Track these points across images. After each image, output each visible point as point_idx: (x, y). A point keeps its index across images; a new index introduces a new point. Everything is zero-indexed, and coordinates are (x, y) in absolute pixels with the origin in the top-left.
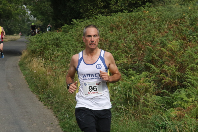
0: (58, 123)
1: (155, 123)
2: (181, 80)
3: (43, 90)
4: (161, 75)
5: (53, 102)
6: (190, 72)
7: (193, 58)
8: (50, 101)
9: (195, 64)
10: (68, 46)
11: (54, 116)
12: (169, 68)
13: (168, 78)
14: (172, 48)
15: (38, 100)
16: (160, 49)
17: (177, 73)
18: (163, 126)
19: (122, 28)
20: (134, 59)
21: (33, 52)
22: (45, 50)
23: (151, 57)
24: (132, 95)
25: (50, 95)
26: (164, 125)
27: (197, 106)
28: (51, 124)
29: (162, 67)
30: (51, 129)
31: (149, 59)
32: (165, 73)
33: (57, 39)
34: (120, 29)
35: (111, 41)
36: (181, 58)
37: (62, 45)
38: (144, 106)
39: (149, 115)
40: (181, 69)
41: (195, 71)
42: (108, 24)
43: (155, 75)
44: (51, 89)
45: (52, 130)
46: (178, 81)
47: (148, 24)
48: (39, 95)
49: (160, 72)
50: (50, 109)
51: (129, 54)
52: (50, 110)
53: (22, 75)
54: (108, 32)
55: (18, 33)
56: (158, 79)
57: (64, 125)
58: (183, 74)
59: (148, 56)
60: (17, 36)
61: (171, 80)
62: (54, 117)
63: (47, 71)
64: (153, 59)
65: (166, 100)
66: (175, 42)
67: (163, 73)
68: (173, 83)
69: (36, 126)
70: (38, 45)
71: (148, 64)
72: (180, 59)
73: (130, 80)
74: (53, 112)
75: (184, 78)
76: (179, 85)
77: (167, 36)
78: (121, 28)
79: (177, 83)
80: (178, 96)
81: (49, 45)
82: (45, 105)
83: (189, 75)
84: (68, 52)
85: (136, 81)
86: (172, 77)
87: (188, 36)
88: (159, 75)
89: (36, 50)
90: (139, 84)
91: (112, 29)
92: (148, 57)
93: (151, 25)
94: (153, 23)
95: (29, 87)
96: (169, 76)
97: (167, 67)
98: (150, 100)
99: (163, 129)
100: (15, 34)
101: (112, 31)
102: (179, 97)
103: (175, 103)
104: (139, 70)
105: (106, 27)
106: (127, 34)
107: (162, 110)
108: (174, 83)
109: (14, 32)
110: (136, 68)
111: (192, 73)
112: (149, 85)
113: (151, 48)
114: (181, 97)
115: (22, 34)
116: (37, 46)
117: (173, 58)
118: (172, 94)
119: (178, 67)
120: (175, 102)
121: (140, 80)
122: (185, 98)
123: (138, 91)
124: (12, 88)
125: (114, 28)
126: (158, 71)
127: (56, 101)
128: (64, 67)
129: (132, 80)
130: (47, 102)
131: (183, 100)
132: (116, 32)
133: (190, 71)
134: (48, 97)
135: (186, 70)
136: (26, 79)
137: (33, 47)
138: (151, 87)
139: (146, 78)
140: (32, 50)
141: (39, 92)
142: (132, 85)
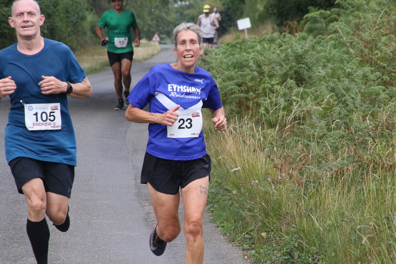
3: (264, 235)
63: (276, 167)
141: (251, 240)
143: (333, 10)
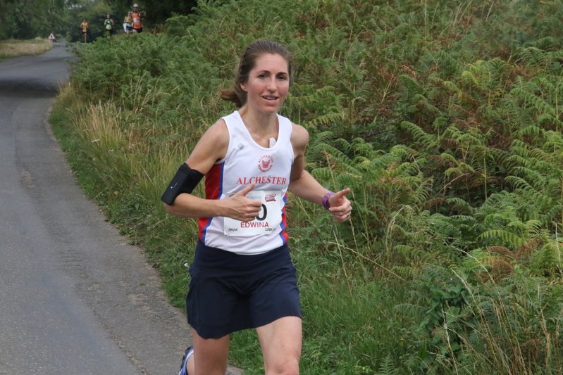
0: (159, 285)
1: (431, 289)
2: (497, 169)
3: (116, 193)
4: (444, 155)
5: (144, 226)
6: (523, 146)
7: (530, 109)
8: (135, 221)
9: (536, 126)
10: (184, 73)
11: (146, 264)
12: (465, 135)
13: (462, 163)
14: (472, 79)
15: (105, 218)
16: (439, 84)
17: (486, 150)
18: (454, 297)
19: (332, 24)
20: (366, 110)
21: (88, 88)
22: (122, 83)
23: (415, 106)
24: (365, 209)
25: (137, 206)
26: (455, 293)
27: (547, 242)
28: (142, 285)
29: (444, 134)
30: (139, 299)
31: (409, 111)
32: (453, 150)
33: (155, 53)
34: (326, 29)
35: (300, 60)
36: (498, 109)
37: (166, 68)
38: (398, 241)
39: (411, 266)
40: (498, 137)
41: (537, 145)
42: (291, 14)
43: (425, 154)
44: (139, 190)
45: (144, 301)
46: (489, 170)
47: (402, 14)
48: (107, 206)
49: (439, 146)
50: (138, 244)
51: (352, 96)
52: (136, 248)
53: (59, 150)
54: (291, 35)
55: (45, 35)
56: (434, 166)
57: (175, 289)
58: (504, 152)
59: (407, 101)
60: (43, 42)
61: (471, 169)
62: (149, 268)
63: (127, 139)
64: (421, 111)
65: (462, 225)
66: (482, 64)
67: (449, 150)
68: (474, 176)
69: (99, 291)
70: (102, 69)
71: (405, 124)
72: (494, 112)
73: (358, 168)
74: (146, 252)
75: (506, 162)
76: (491, 184)
77: (458, 49)
78: (328, 26)
79: (485, 176)
80: (496, 215)
81: (133, 68)
82: (123, 233)
83: (519, 154)
84: (186, 90)
85: (374, 172)
86: (472, 161)
87: (515, 48)
88: (437, 154)
89: (95, 82)
90: (383, 180)
91: (301, 26)
92: (407, 104)
93: (409, 17)
94: (413, 13)
95: (78, 184)
96: (465, 158)
97: (460, 132)
98: (414, 223)
99: (454, 305)
100: (38, 38)
101: (303, 32)
102: (497, 218)
103: (486, 234)
104: (379, 140)
105: (286, 23)
106: (345, 41)
107: (449, 253)
108: (480, 176)
109: (36, 32)
110: (371, 135)
111: (528, 151)
112: (411, 182)
113: (414, 80)
114: (503, 217)
115: (57, 37)
116: (98, 72)
117: (475, 107)
118: (476, 209)
119: (488, 133)
120: (485, 231)
121: (386, 168)
122: (515, 222)
123: (380, 200)
124: (33, 186)
125: (308, 24)
126: (433, 144)
127: (154, 222)
128: (175, 129)
129: (365, 170)
130: (130, 224)
131: (510, 225)
132: (313, 36)
133: (522, 143)
134: (131, 212)
135: (511, 140)
136: (70, 161)
137: (88, 75)
138: (415, 188)
139: (403, 164)
140: (86, 83)
141: (106, 197)
142: (365, 183)
143: (189, 15)
